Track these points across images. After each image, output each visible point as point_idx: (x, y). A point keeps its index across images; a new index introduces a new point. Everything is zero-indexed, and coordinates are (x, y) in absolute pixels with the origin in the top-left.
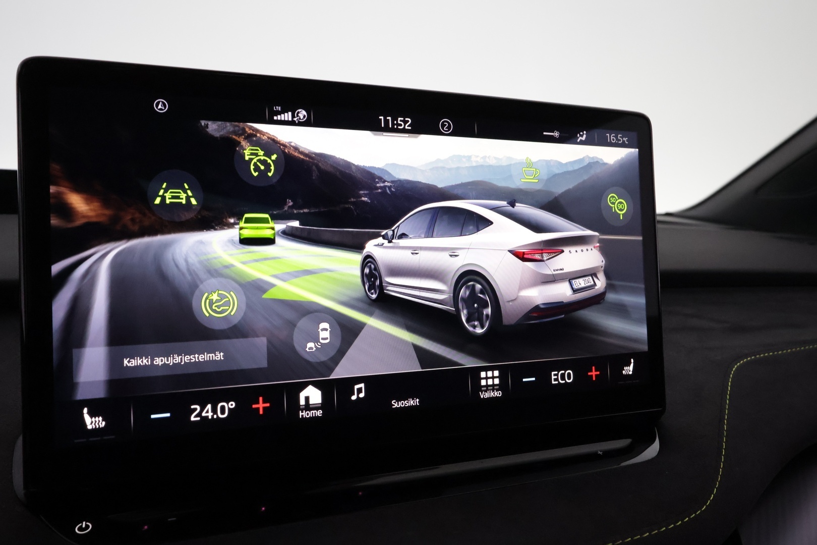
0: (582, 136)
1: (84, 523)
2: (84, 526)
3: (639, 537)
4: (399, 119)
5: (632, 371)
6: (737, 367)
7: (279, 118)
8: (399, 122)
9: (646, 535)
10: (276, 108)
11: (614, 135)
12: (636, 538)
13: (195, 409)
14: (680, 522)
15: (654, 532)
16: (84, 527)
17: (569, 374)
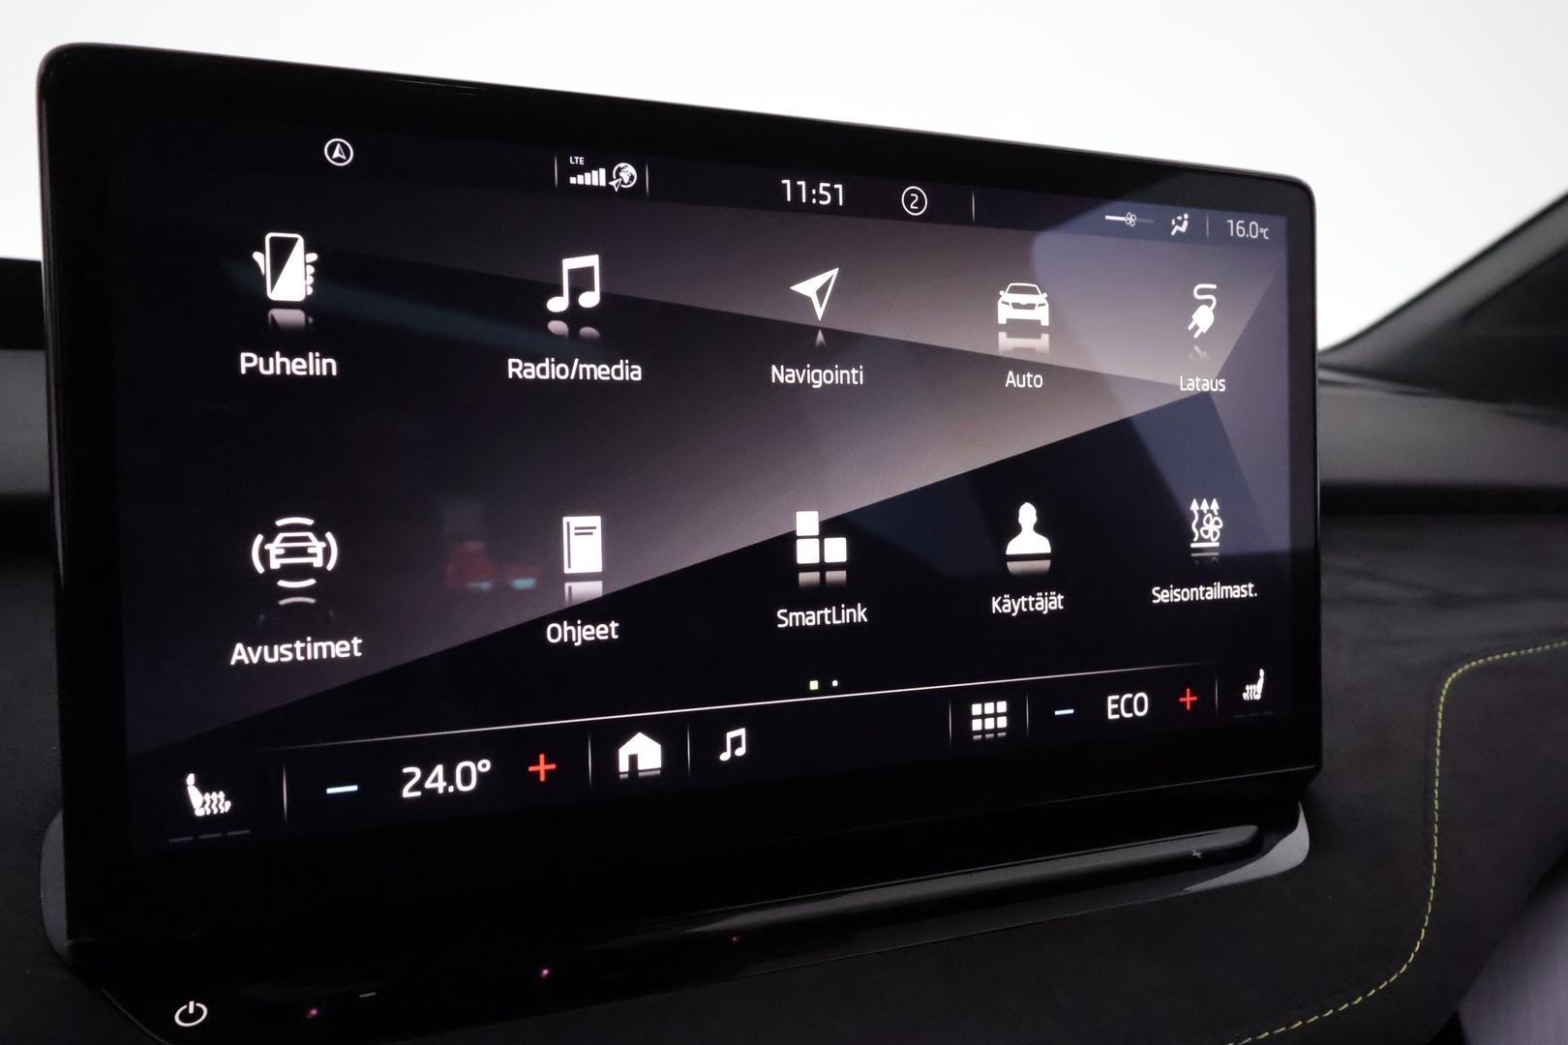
0: (1180, 223)
1: (192, 1004)
2: (191, 1011)
3: (1283, 1029)
4: (822, 185)
5: (1262, 694)
6: (1453, 681)
7: (580, 182)
8: (821, 192)
9: (1296, 1026)
10: (574, 160)
11: (1242, 222)
12: (1278, 1031)
13: (411, 776)
14: (1360, 999)
15: (1312, 1020)
16: (191, 1013)
17: (1141, 701)
